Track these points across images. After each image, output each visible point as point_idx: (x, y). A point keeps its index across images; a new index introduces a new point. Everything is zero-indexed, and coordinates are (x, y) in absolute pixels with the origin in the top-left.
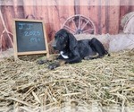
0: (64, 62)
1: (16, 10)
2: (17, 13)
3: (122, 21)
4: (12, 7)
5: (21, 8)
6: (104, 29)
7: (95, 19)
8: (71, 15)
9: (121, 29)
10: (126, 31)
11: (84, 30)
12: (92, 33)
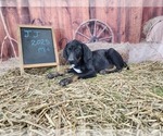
0: (76, 77)
1: (19, 12)
2: (21, 17)
3: (145, 28)
4: (15, 8)
5: (26, 10)
6: (124, 36)
7: (114, 24)
8: (85, 20)
9: (143, 37)
10: (149, 39)
11: (101, 37)
12: (110, 41)
